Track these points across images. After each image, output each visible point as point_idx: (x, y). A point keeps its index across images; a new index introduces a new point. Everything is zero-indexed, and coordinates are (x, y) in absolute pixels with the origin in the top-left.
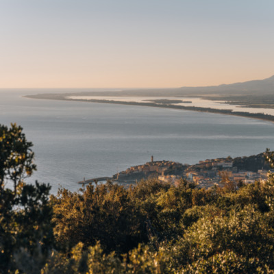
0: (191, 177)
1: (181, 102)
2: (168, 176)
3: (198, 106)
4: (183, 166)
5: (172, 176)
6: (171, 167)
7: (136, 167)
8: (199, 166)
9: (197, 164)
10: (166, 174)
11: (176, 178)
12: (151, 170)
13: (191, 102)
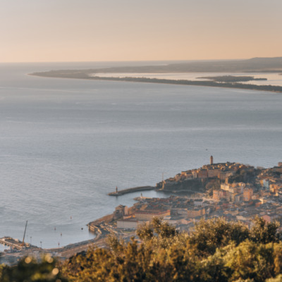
0: (267, 186)
1: (251, 79)
2: (234, 185)
3: (276, 85)
4: (255, 170)
5: (240, 184)
6: (238, 171)
7: (189, 172)
8: (278, 170)
9: (275, 167)
10: (231, 181)
11: (246, 186)
12: (210, 176)
13: (266, 79)
